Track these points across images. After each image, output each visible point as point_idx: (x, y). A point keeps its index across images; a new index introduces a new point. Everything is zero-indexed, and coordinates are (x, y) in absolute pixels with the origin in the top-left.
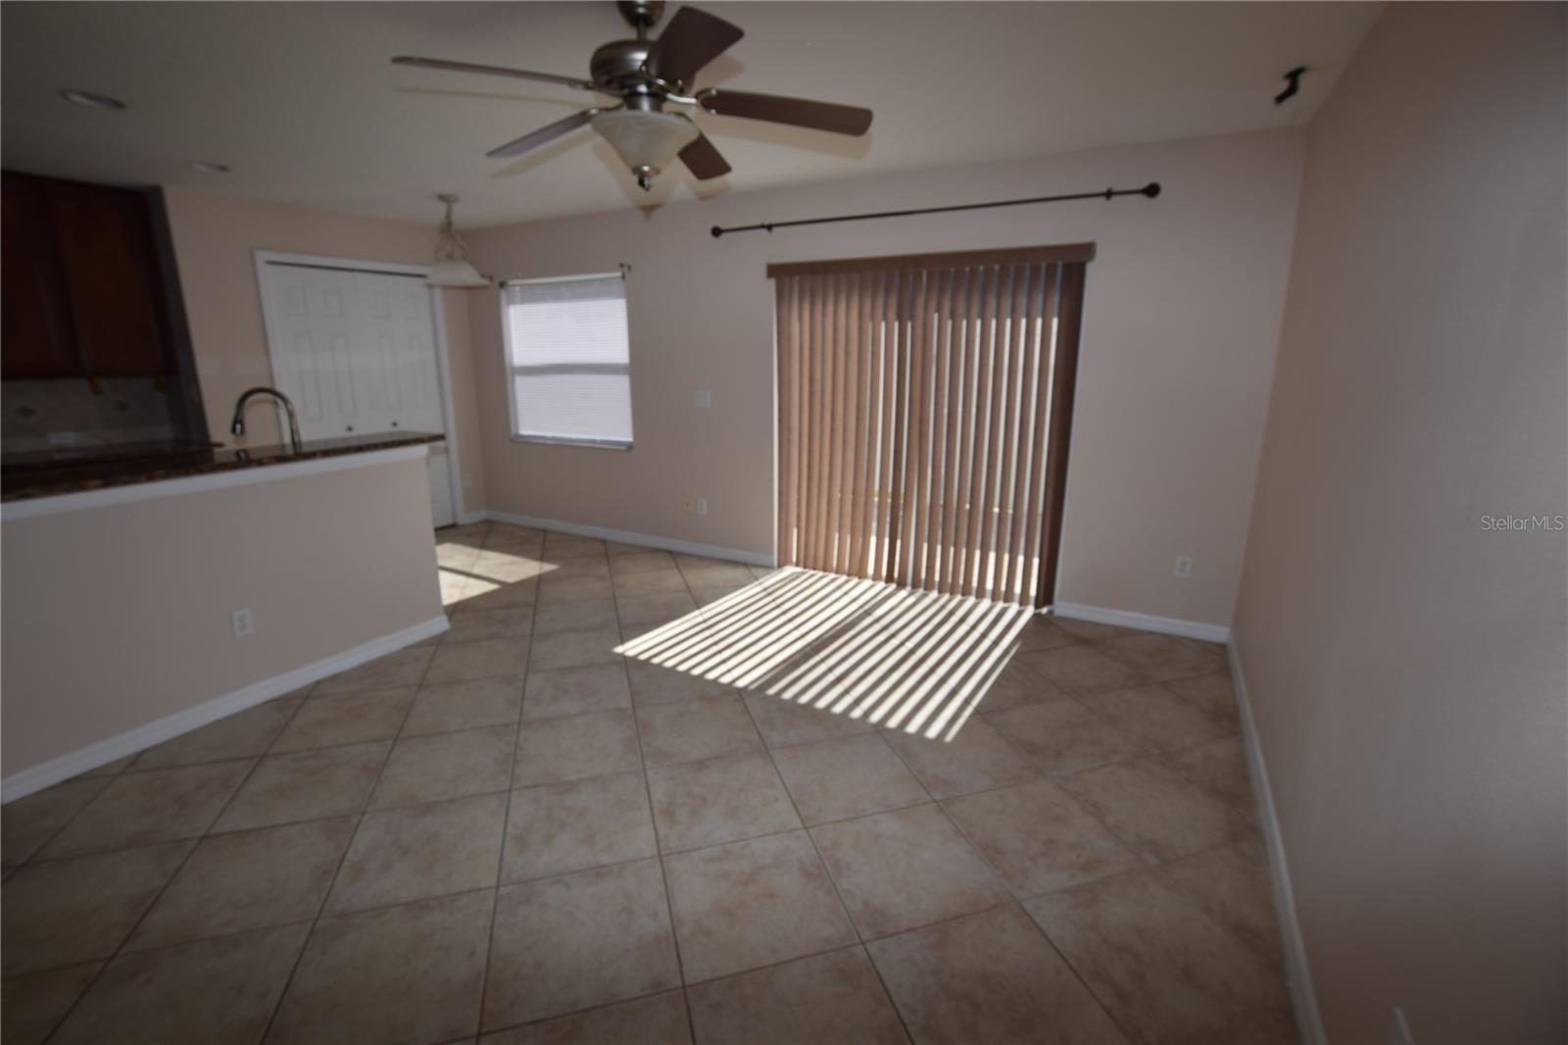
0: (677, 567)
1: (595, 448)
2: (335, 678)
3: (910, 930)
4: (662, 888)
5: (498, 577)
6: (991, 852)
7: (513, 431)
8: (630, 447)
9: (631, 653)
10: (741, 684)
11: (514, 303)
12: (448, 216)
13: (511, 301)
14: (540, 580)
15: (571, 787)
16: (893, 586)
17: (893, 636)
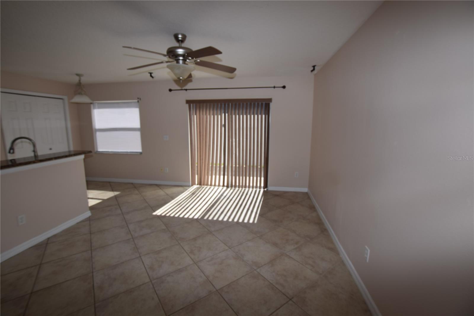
0: (160, 189)
1: (128, 154)
2: (55, 236)
3: (265, 265)
4: (199, 270)
5: (100, 198)
6: (275, 245)
7: (96, 150)
8: (141, 153)
9: (159, 214)
10: (196, 217)
11: (96, 108)
12: (80, 81)
13: (94, 108)
14: (116, 197)
15: (159, 252)
16: (225, 188)
17: (231, 200)
